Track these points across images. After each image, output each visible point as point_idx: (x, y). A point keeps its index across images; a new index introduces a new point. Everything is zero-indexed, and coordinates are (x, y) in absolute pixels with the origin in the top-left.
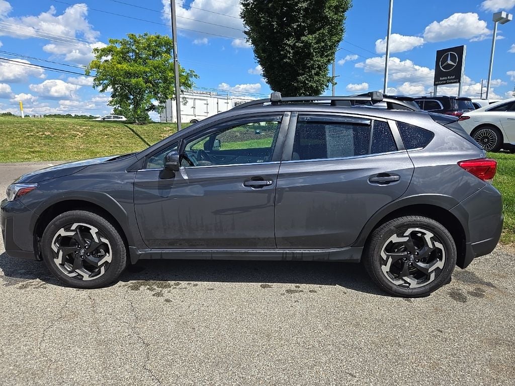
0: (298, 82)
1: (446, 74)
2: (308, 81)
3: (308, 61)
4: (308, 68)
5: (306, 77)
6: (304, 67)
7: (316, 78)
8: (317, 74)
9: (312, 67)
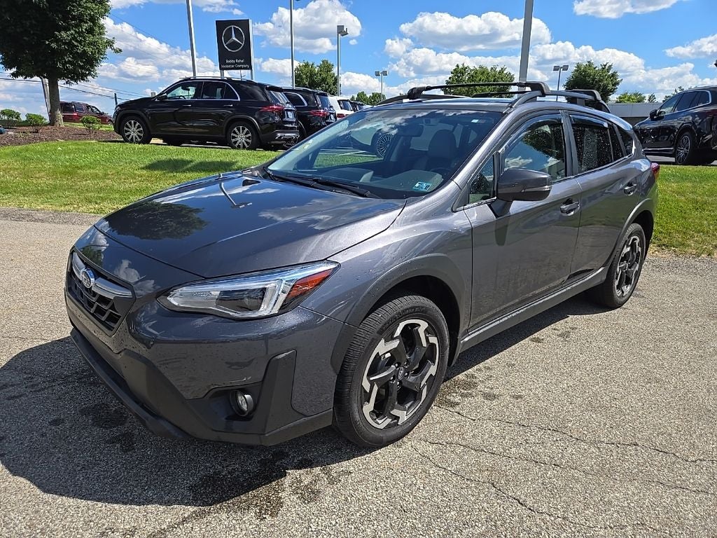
0: (57, 41)
1: (233, 56)
2: (77, 41)
3: (73, 6)
4: (74, 18)
5: (72, 34)
6: (66, 16)
7: (90, 38)
8: (90, 31)
9: (81, 19)
